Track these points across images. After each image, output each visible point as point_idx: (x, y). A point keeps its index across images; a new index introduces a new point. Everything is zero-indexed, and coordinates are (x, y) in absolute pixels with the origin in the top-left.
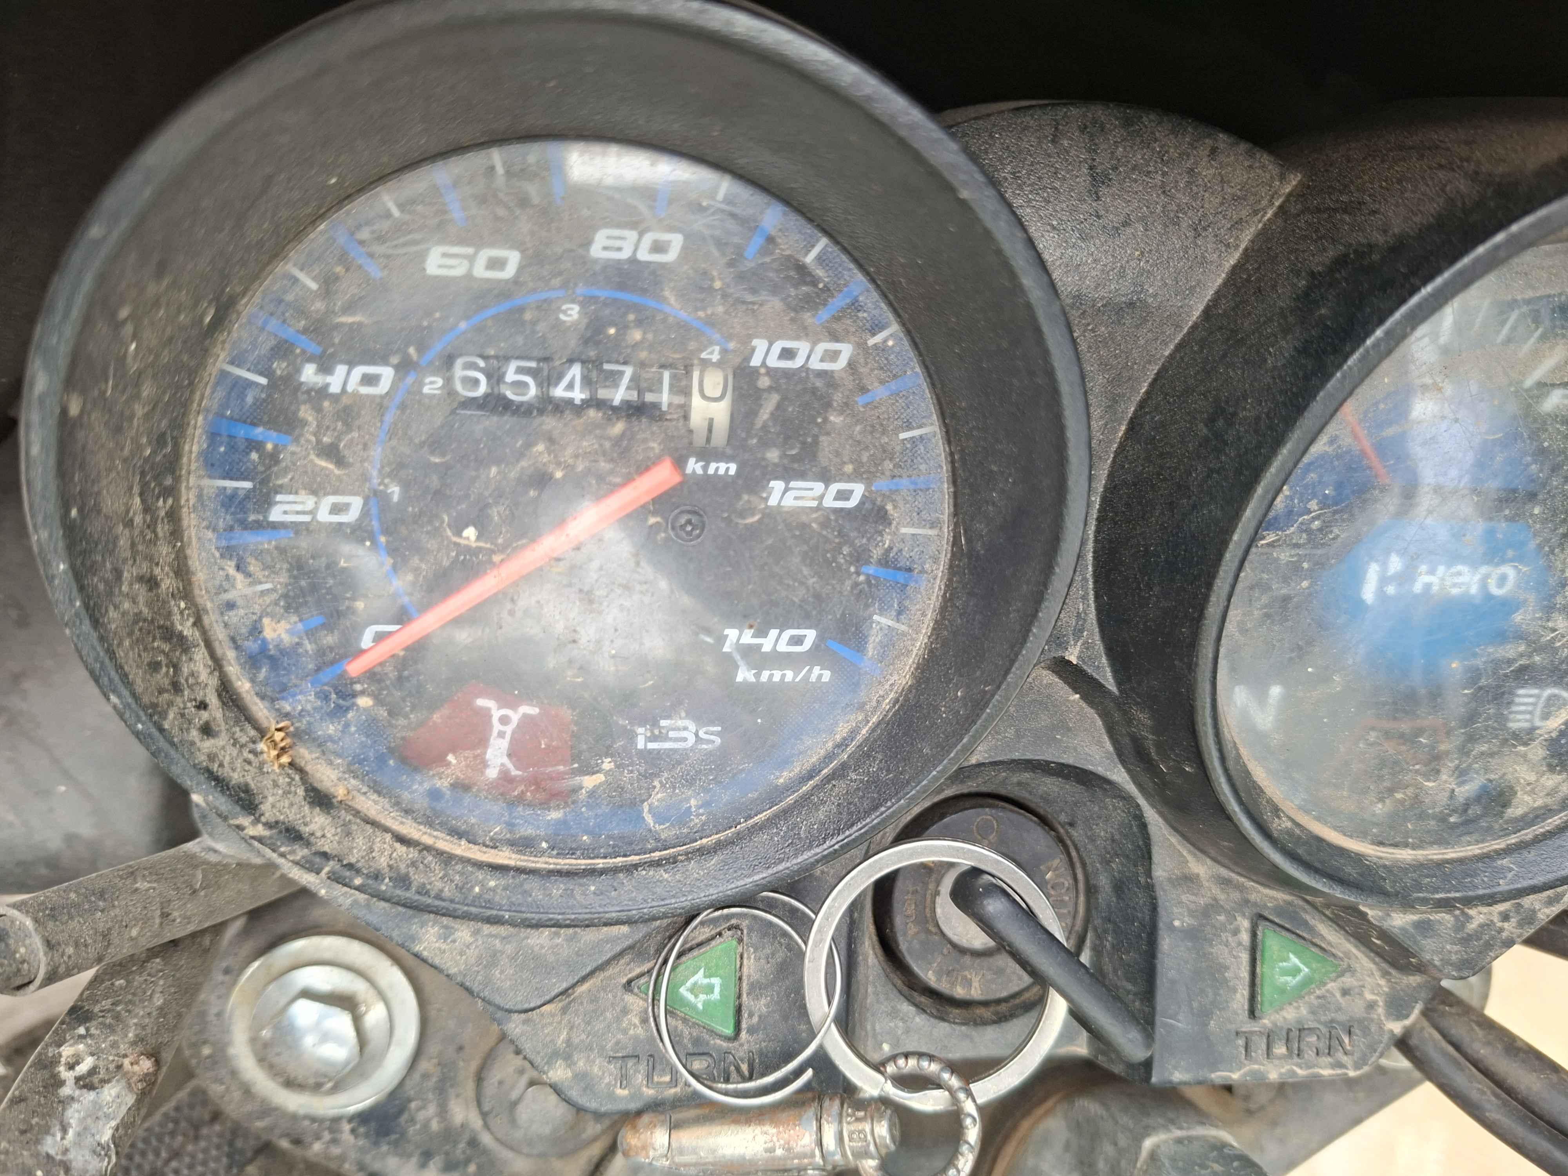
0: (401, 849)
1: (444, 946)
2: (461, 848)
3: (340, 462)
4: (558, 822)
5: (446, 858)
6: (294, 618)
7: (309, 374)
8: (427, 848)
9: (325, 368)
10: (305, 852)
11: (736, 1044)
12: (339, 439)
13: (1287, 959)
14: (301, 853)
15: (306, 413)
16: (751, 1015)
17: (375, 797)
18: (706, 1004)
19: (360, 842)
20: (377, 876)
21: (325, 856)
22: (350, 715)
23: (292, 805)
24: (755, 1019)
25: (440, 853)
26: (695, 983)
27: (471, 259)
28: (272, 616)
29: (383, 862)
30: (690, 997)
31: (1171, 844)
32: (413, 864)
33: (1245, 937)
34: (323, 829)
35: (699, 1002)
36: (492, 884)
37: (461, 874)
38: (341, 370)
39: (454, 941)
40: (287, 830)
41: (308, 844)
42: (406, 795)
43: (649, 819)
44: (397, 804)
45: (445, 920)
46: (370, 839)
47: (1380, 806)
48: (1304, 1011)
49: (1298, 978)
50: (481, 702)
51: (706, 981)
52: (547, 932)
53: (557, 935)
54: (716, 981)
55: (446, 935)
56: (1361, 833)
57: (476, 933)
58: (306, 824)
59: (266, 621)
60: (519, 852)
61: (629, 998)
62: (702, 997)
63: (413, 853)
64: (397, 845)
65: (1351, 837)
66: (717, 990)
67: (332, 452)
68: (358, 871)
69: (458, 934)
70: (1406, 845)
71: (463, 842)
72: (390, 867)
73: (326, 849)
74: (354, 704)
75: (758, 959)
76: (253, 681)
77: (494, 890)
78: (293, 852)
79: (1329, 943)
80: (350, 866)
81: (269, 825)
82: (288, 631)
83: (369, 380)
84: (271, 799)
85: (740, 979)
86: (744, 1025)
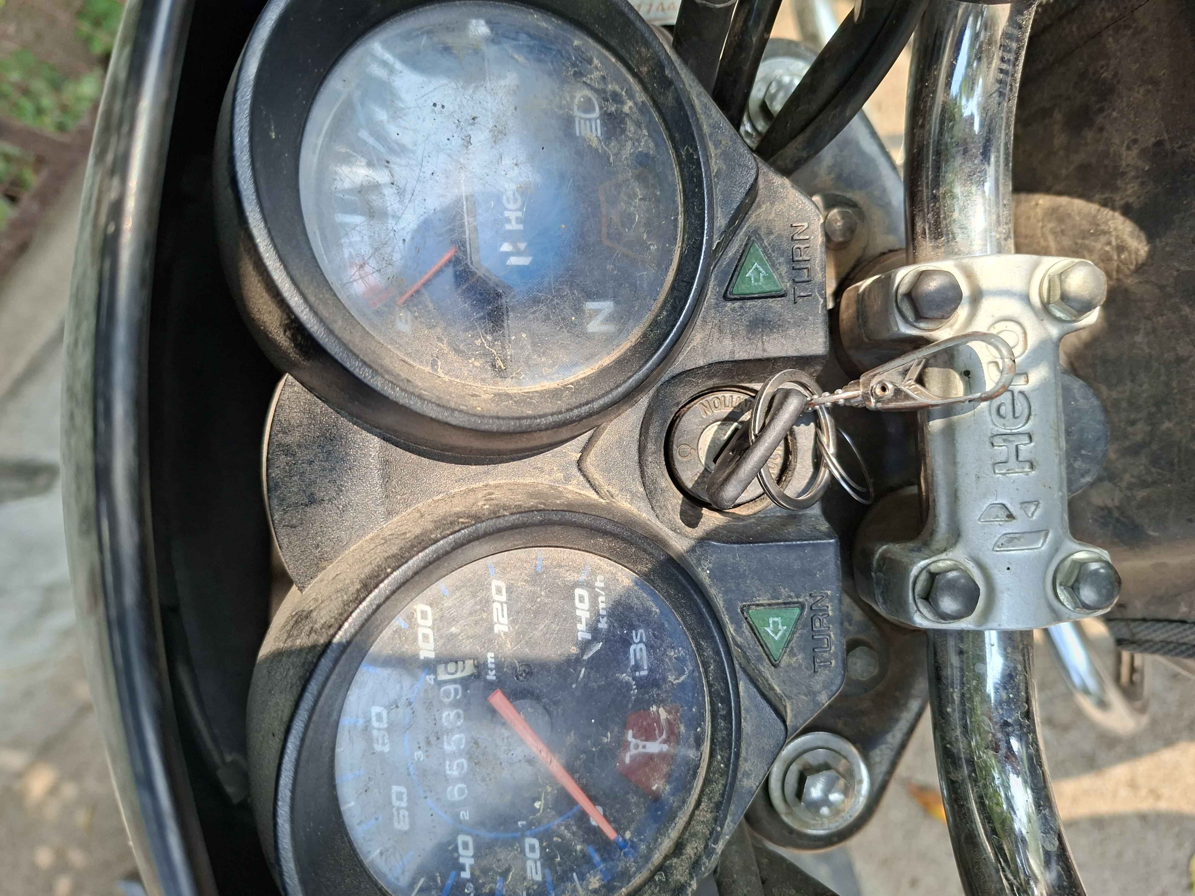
0: (703, 805)
1: (753, 775)
2: (702, 772)
3: (508, 870)
4: (686, 726)
5: (707, 782)
6: (588, 875)
7: (466, 875)
8: (702, 791)
9: (462, 868)
10: (704, 858)
11: (806, 603)
12: (497, 873)
13: (750, 278)
14: (704, 859)
15: (486, 890)
16: (791, 597)
17: (677, 819)
18: (783, 626)
19: (699, 828)
20: (716, 820)
21: (706, 847)
22: (635, 840)
23: (681, 866)
24: (792, 594)
25: (704, 785)
26: (773, 632)
27: (398, 809)
28: (588, 885)
29: (709, 816)
30: (780, 634)
31: (684, 359)
32: (710, 799)
33: (737, 304)
34: (693, 848)
35: (782, 628)
36: (719, 757)
37: (714, 774)
38: (462, 860)
39: (751, 770)
40: (693, 868)
41: (700, 857)
42: (675, 804)
43: (682, 678)
44: (680, 808)
45: (739, 776)
46: (699, 822)
47: (652, 247)
48: (782, 260)
49: (761, 269)
50: (627, 760)
51: (771, 626)
52: (743, 724)
53: (745, 719)
54: (771, 620)
55: (747, 775)
56: (671, 252)
57: (746, 760)
58: (691, 858)
59: (590, 888)
60: (703, 741)
61: (783, 664)
62: (780, 627)
63: (705, 799)
64: (701, 807)
65: (672, 260)
66: (776, 619)
67: (505, 874)
68: (713, 829)
69: (747, 769)
70: (676, 219)
71: (699, 770)
72: (711, 812)
73: (702, 847)
74: (630, 839)
75: (759, 596)
76: (621, 888)
77: (722, 757)
78: (704, 864)
79: (740, 246)
80: (711, 834)
81: (692, 878)
82: (595, 877)
83: (466, 846)
84: (678, 877)
85: (770, 605)
86: (796, 600)
